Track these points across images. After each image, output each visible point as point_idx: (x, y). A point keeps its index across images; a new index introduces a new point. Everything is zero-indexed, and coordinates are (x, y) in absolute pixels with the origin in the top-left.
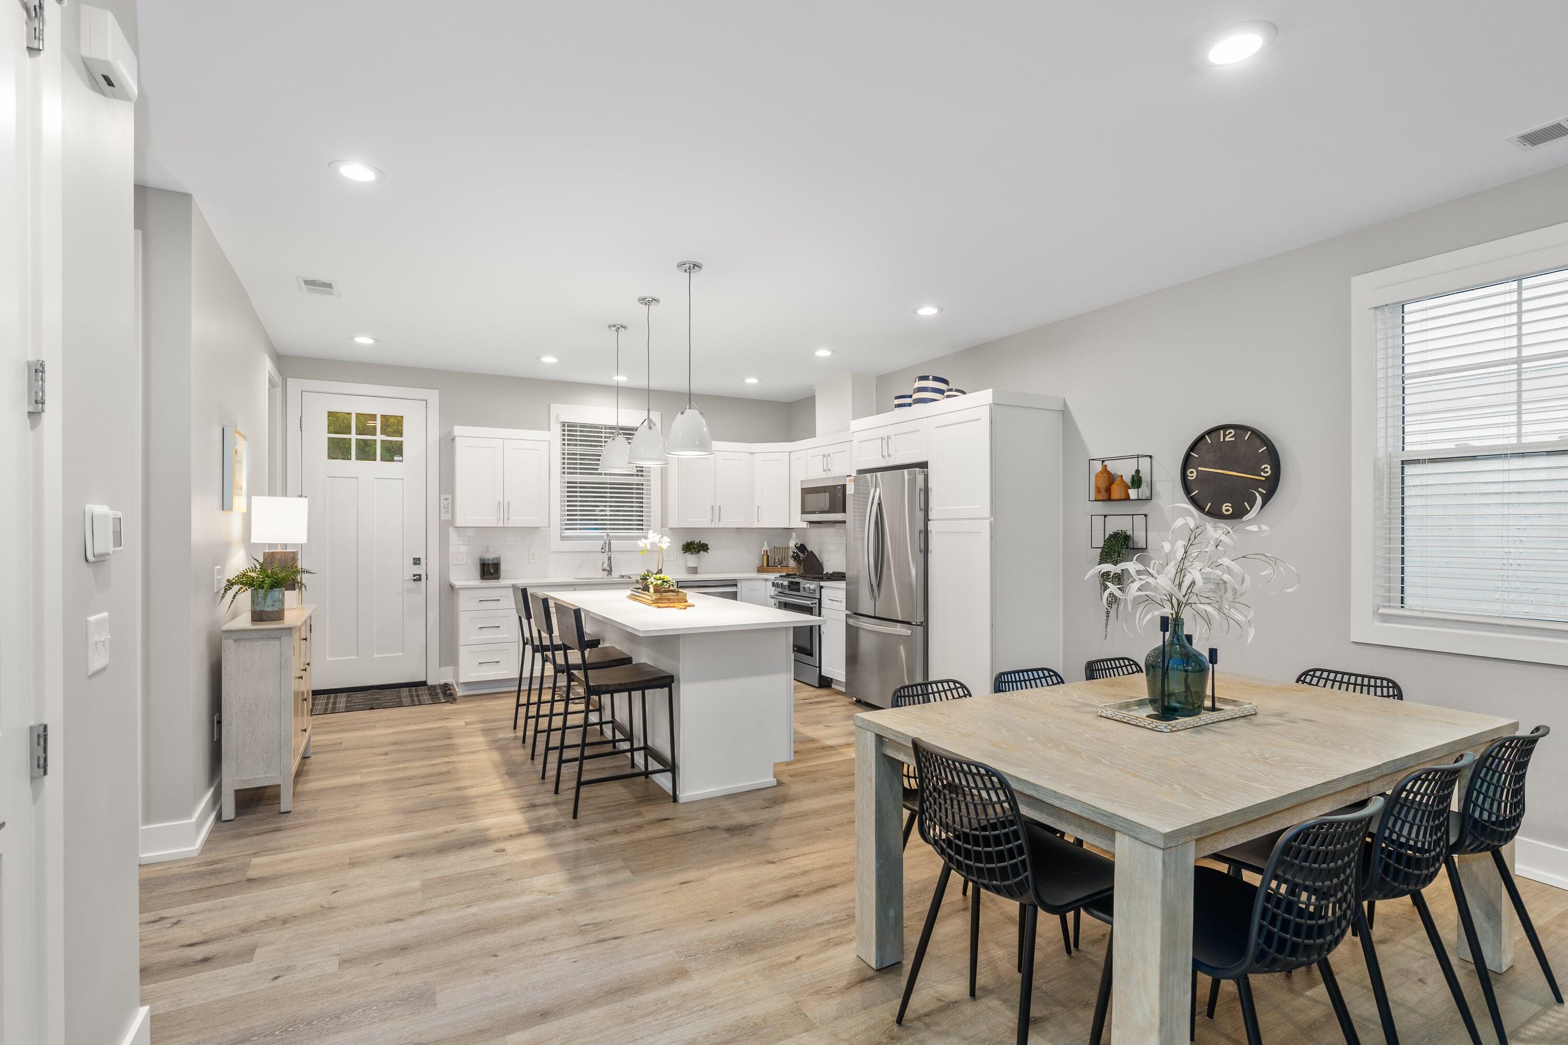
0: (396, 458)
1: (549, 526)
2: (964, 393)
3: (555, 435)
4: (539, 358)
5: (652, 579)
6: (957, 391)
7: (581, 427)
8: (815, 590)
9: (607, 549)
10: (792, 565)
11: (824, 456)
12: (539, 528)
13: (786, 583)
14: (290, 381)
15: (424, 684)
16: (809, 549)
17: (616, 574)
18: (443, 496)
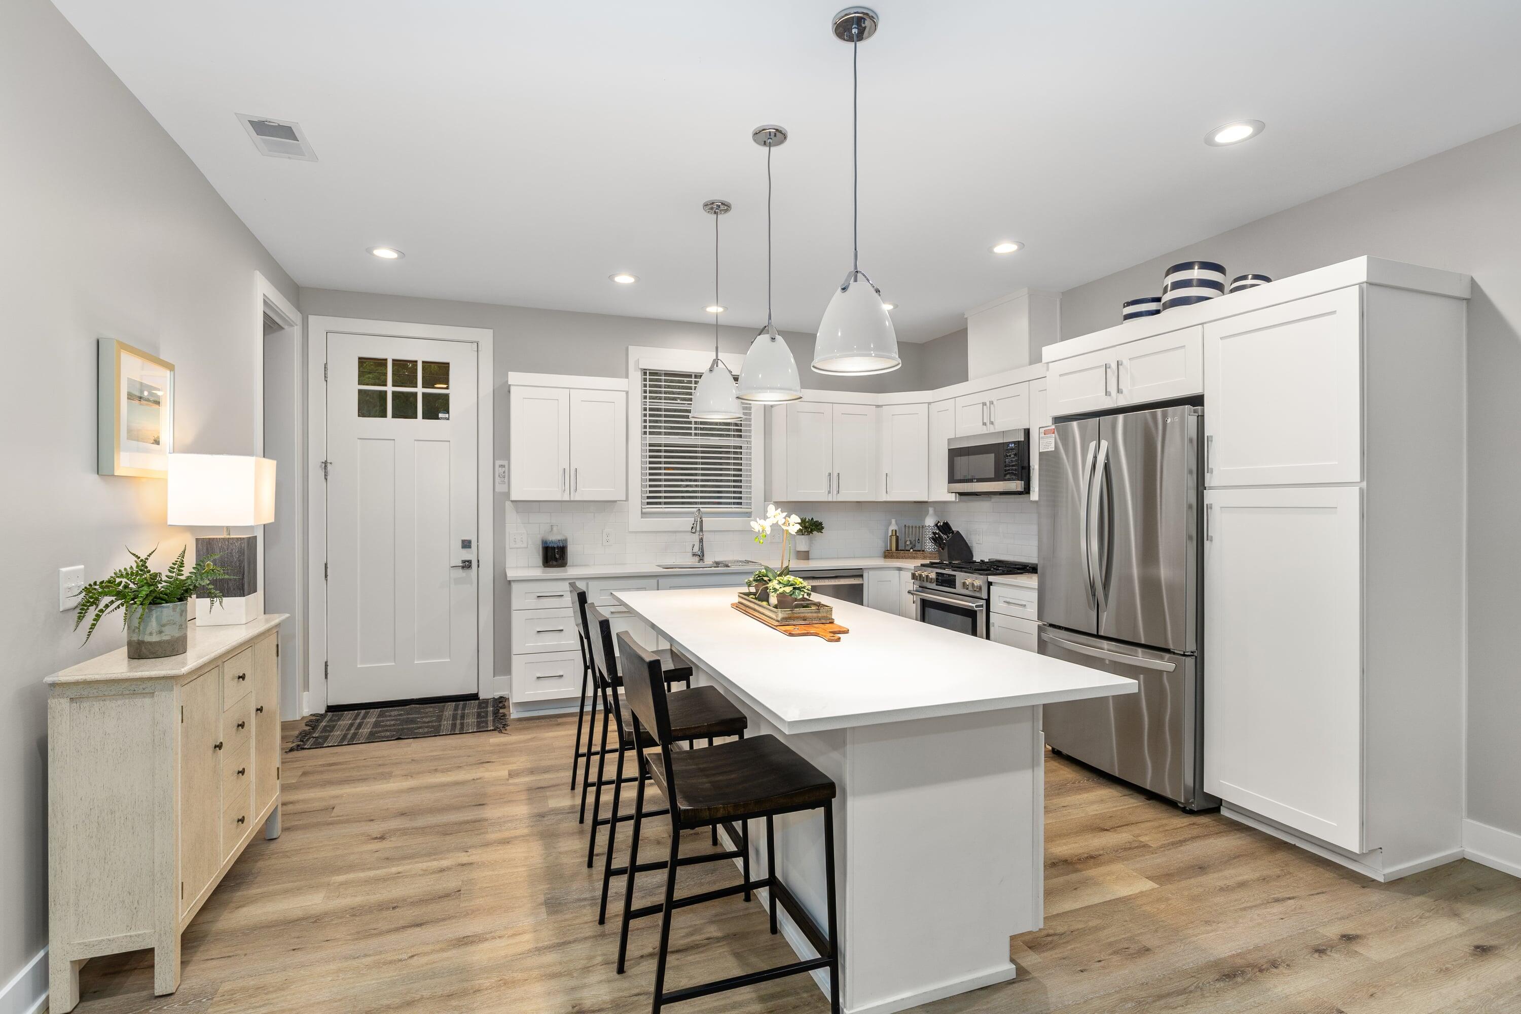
0: (441, 415)
1: (627, 500)
2: (1267, 279)
3: (635, 383)
4: (611, 277)
5: (774, 584)
6: (1256, 277)
7: (666, 374)
8: (980, 588)
9: (698, 529)
10: (929, 548)
11: (984, 404)
12: (615, 501)
13: (933, 575)
14: (312, 319)
15: (475, 697)
16: (954, 529)
17: (709, 560)
18: (498, 463)
